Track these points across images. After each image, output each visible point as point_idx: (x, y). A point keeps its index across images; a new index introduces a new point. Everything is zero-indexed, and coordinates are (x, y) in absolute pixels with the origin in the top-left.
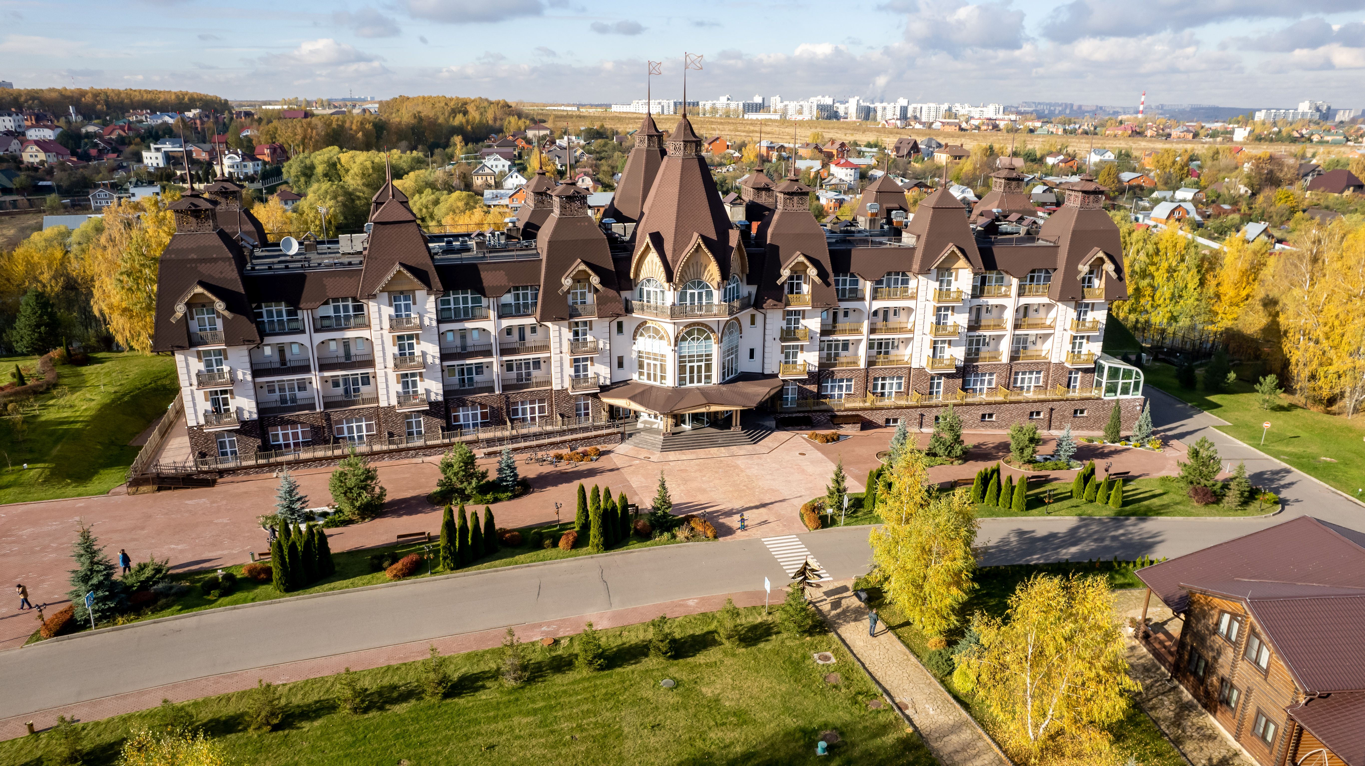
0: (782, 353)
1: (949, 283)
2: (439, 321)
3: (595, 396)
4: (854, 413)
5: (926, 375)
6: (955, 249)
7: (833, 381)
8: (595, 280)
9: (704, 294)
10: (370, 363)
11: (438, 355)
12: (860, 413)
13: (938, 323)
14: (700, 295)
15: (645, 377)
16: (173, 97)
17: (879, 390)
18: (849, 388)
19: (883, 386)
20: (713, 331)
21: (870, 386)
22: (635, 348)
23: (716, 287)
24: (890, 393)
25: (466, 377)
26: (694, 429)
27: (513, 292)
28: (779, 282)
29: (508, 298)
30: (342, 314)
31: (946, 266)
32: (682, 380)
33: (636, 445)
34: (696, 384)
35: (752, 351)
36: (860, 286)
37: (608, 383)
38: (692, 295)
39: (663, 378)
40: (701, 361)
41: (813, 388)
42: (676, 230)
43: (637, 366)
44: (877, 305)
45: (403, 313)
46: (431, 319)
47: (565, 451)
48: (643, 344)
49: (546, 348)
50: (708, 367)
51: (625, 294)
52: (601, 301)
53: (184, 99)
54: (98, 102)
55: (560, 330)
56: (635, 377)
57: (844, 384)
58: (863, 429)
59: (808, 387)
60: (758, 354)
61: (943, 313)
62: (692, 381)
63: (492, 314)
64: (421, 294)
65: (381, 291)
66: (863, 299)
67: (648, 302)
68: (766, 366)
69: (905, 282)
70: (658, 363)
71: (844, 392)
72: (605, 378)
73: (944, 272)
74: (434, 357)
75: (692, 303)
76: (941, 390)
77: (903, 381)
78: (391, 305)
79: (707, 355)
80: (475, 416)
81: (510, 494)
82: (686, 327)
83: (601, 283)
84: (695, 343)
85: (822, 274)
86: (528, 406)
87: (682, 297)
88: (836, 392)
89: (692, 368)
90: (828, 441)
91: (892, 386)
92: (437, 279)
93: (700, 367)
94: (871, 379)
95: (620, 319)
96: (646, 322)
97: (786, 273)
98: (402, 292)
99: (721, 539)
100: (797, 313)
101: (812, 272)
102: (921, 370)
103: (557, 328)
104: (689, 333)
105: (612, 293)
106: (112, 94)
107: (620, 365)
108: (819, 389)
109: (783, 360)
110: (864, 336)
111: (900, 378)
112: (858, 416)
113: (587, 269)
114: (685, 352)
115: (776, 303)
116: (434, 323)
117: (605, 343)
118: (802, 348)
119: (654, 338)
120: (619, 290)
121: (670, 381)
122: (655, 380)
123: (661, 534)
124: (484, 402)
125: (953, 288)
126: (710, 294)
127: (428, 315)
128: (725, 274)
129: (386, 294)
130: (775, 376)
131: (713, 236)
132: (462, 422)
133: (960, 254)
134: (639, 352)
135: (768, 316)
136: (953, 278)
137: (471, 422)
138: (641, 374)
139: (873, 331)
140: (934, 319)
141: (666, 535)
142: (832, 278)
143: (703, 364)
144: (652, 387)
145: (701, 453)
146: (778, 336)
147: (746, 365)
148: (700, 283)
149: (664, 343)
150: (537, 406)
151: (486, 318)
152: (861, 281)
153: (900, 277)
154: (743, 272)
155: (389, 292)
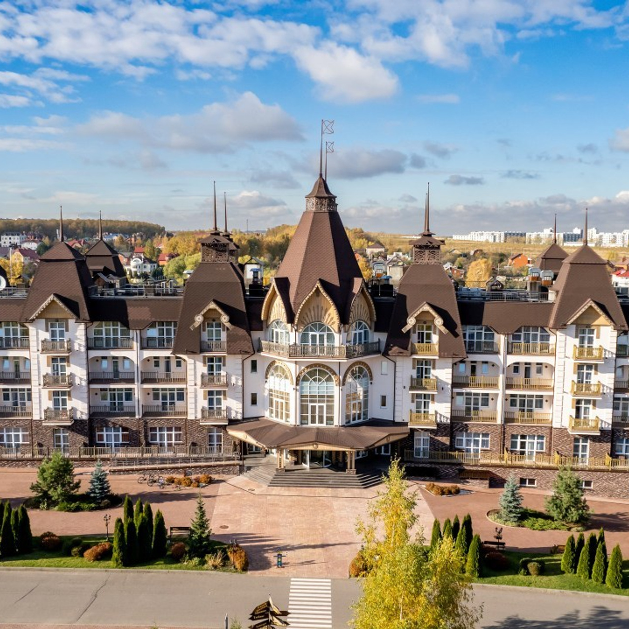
0: (413, 401)
1: (591, 340)
2: (88, 348)
3: (224, 427)
4: (484, 469)
5: (568, 436)
6: (593, 305)
7: (468, 435)
8: (225, 319)
9: (325, 337)
10: (28, 381)
11: (85, 377)
12: (491, 469)
13: (580, 382)
14: (321, 337)
15: (274, 415)
16: (127, 224)
17: (518, 449)
18: (485, 443)
19: (523, 445)
20: (334, 373)
21: (508, 444)
22: (267, 386)
23: (337, 330)
24: (531, 453)
25: (117, 401)
26: (311, 468)
27: (158, 327)
28: (404, 330)
29: (153, 333)
30: (12, 336)
31: (585, 322)
32: (303, 419)
33: (251, 477)
34: (317, 425)
35: (384, 399)
36: (495, 340)
37: (239, 417)
38: (314, 337)
39: (287, 416)
40: (323, 401)
41: (446, 440)
42: (301, 275)
43: (268, 403)
44: (512, 359)
45: (58, 338)
46: (80, 345)
47: (179, 476)
48: (274, 383)
49: (184, 380)
50: (330, 408)
51: (256, 335)
52: (231, 339)
53: (134, 226)
54: (79, 228)
55: (195, 363)
56: (267, 414)
57: (480, 439)
58: (491, 486)
59: (440, 438)
60: (389, 401)
61: (585, 371)
62: (313, 421)
63: (136, 345)
64: (72, 322)
65: (37, 318)
66: (497, 353)
67: (277, 342)
68: (396, 414)
69: (545, 338)
70: (284, 401)
71: (480, 447)
72: (237, 412)
73: (583, 329)
74: (81, 379)
75: (314, 345)
76: (588, 453)
77: (544, 441)
78: (47, 330)
79: (328, 397)
80: (116, 437)
81: (93, 505)
82: (307, 367)
83: (231, 321)
84: (316, 384)
85: (449, 323)
86: (165, 433)
87: (304, 338)
88: (472, 447)
89: (313, 408)
90: (443, 493)
91: (532, 445)
92: (86, 310)
93: (321, 408)
94: (508, 436)
95: (253, 358)
96: (274, 362)
97: (411, 321)
98: (57, 320)
99: (249, 573)
100: (427, 362)
101: (439, 321)
102: (563, 430)
103: (192, 361)
104: (312, 374)
105: (242, 332)
106: (88, 223)
107: (254, 402)
108: (452, 442)
109: (414, 409)
110: (500, 391)
111: (541, 437)
112: (488, 472)
113: (217, 308)
114: (307, 392)
115: (402, 350)
116: (83, 349)
117: (237, 379)
118: (433, 398)
119: (281, 376)
120: (249, 330)
121: (293, 420)
122: (282, 418)
123: (191, 558)
124: (124, 425)
125: (596, 344)
126: (330, 337)
127: (78, 341)
128: (344, 319)
129: (43, 321)
130: (406, 424)
131: (336, 282)
132: (105, 441)
133: (599, 310)
134: (271, 390)
135: (397, 363)
136: (594, 336)
137: (113, 443)
138: (271, 412)
139: (509, 386)
140: (575, 378)
141: (196, 560)
142: (459, 330)
143: (324, 405)
144: (278, 424)
145: (306, 491)
146: (408, 385)
147: (376, 412)
148: (321, 326)
149: (288, 381)
150: (173, 433)
151: (131, 348)
152: (496, 335)
153: (539, 333)
154: (371, 320)
155: (47, 320)
